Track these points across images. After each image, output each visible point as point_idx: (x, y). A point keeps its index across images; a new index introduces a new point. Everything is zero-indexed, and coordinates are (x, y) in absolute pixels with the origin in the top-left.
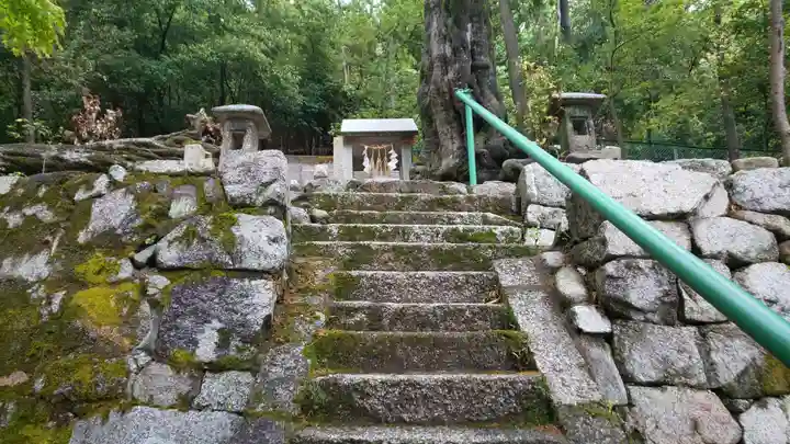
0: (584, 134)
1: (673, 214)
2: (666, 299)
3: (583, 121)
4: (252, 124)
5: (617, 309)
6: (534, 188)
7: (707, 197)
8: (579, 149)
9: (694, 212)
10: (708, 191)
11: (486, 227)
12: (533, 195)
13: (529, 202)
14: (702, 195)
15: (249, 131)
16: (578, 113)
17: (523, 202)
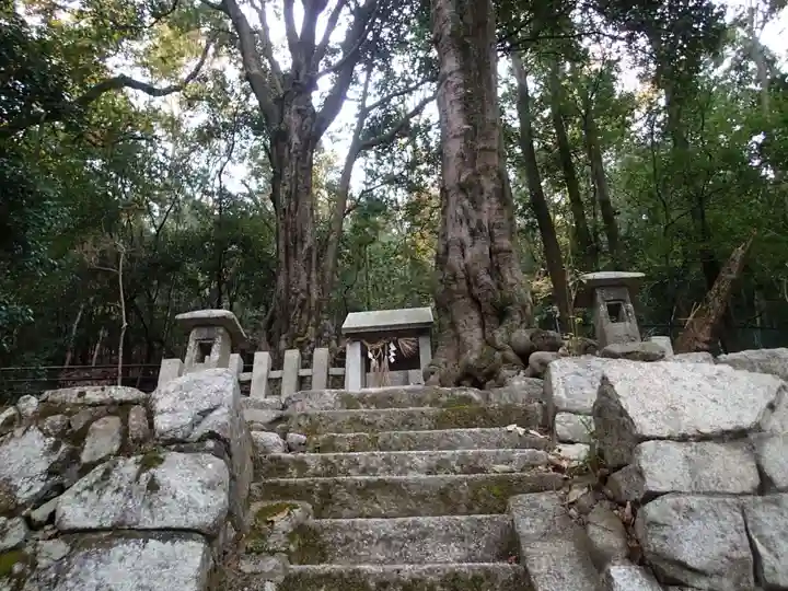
0: (623, 320)
1: (728, 432)
2: (734, 554)
3: (619, 305)
4: (221, 330)
5: (670, 571)
6: (563, 390)
7: (771, 407)
8: (618, 340)
9: (758, 428)
10: (772, 397)
11: (501, 450)
12: (561, 402)
13: (557, 410)
14: (764, 403)
15: (219, 340)
16: (612, 295)
17: (551, 410)
